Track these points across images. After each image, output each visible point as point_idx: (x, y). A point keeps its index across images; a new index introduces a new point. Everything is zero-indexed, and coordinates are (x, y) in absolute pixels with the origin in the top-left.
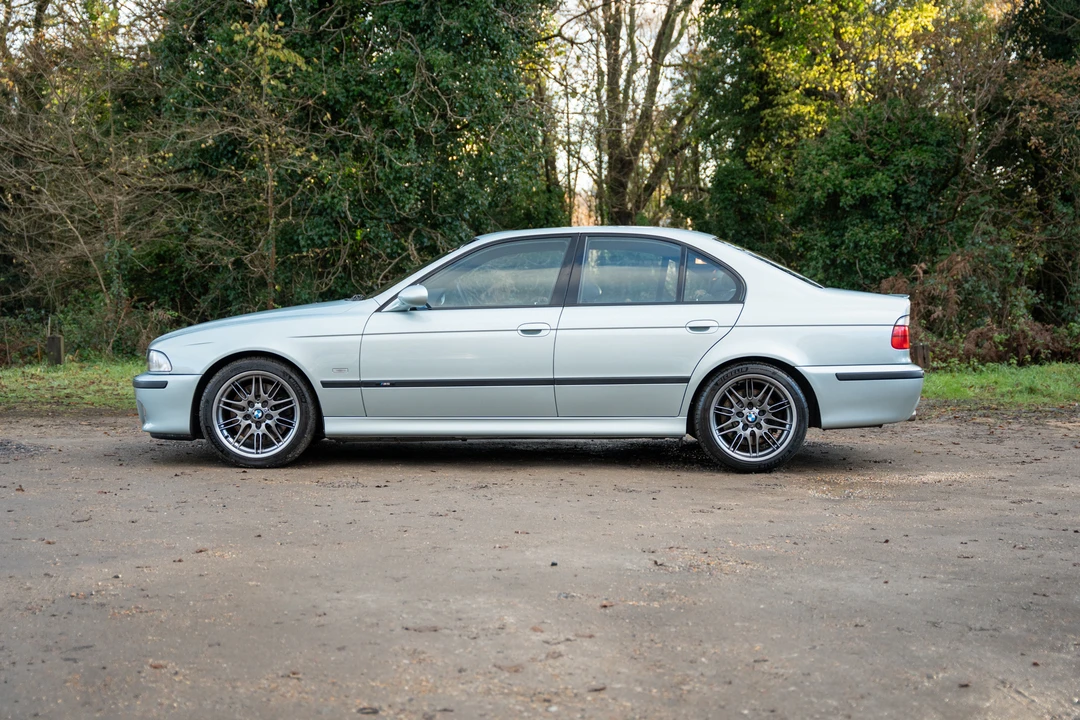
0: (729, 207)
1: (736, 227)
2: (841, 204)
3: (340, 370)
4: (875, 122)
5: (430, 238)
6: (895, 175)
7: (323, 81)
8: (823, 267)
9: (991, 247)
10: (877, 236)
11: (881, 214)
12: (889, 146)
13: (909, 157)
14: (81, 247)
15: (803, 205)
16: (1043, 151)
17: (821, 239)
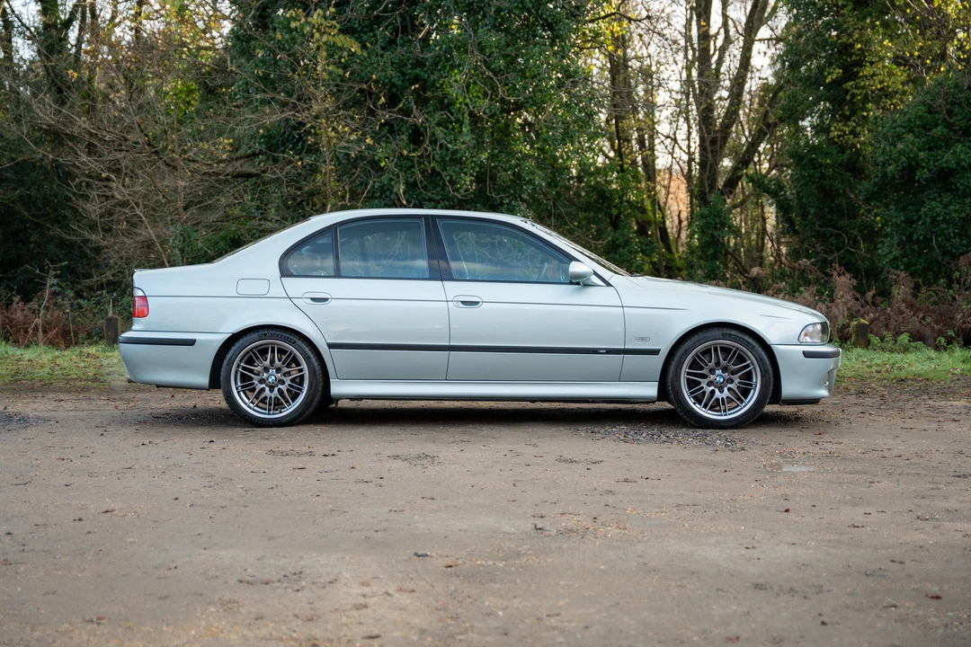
0: (810, 184)
1: (818, 204)
2: (917, 178)
4: (956, 91)
7: (379, 65)
8: (898, 245)
10: (956, 211)
11: (961, 188)
14: (148, 232)
15: (877, 180)
17: (896, 214)
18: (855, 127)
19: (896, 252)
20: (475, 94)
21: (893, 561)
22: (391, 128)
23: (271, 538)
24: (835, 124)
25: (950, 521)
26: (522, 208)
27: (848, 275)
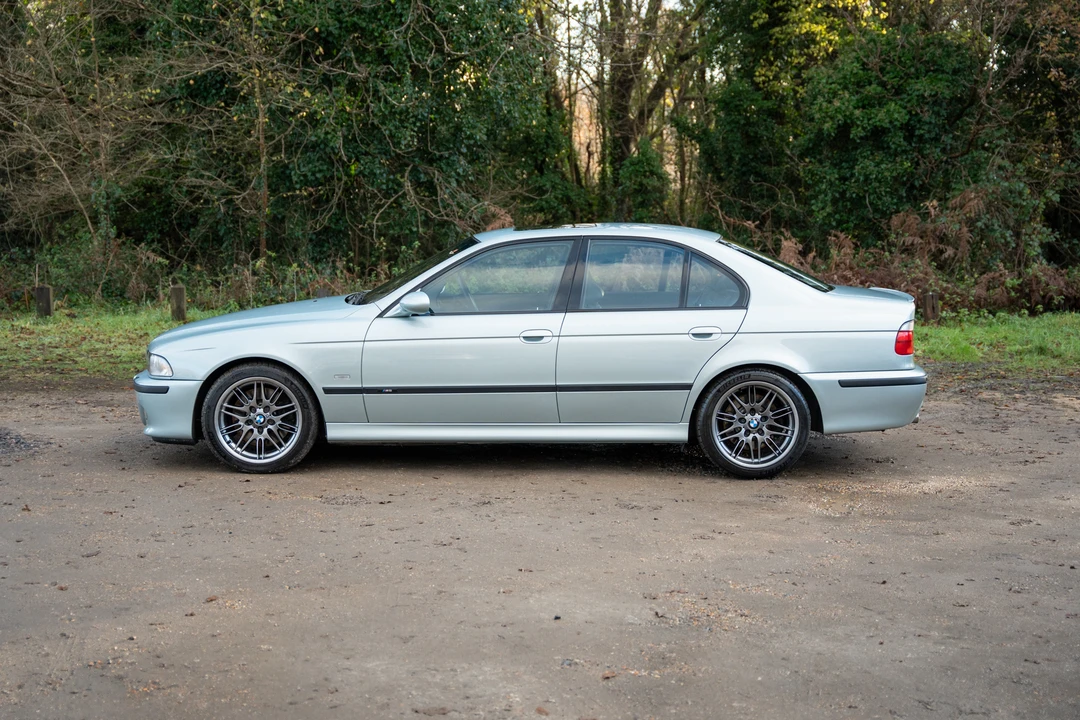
0: (735, 130)
1: (742, 151)
2: (851, 136)
3: (342, 376)
4: (888, 48)
5: (426, 174)
6: (909, 105)
7: (315, 12)
8: (831, 202)
9: (1006, 184)
10: (887, 169)
11: (893, 146)
12: (902, 74)
13: (922, 86)
14: (66, 186)
15: (812, 136)
16: (1063, 83)
17: (830, 171)
18: (778, 73)
19: (829, 209)
27: (793, 240)
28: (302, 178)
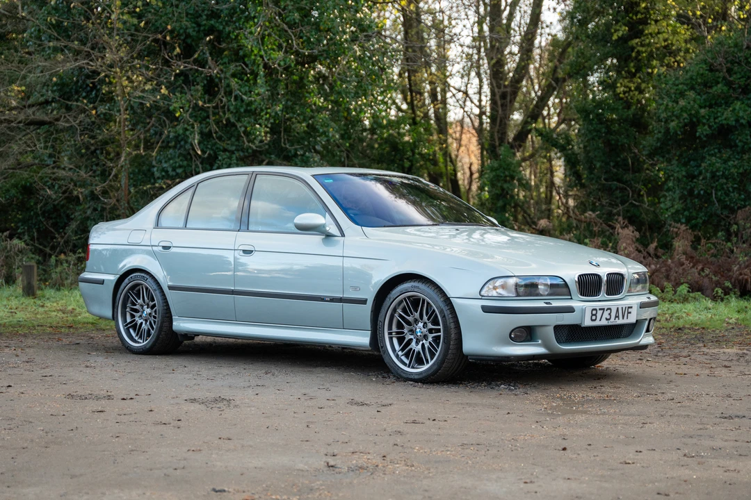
0: (596, 138)
1: (604, 158)
2: (698, 134)
4: (736, 50)
8: (680, 199)
10: (735, 166)
11: (740, 144)
17: (677, 169)
18: (640, 84)
19: (678, 206)
20: (270, 47)
21: (658, 494)
22: (186, 79)
23: (73, 477)
24: (621, 81)
25: (713, 458)
26: (316, 159)
27: (631, 228)
28: (163, 174)
